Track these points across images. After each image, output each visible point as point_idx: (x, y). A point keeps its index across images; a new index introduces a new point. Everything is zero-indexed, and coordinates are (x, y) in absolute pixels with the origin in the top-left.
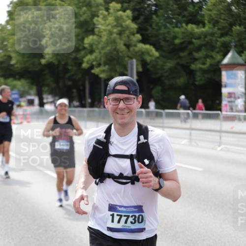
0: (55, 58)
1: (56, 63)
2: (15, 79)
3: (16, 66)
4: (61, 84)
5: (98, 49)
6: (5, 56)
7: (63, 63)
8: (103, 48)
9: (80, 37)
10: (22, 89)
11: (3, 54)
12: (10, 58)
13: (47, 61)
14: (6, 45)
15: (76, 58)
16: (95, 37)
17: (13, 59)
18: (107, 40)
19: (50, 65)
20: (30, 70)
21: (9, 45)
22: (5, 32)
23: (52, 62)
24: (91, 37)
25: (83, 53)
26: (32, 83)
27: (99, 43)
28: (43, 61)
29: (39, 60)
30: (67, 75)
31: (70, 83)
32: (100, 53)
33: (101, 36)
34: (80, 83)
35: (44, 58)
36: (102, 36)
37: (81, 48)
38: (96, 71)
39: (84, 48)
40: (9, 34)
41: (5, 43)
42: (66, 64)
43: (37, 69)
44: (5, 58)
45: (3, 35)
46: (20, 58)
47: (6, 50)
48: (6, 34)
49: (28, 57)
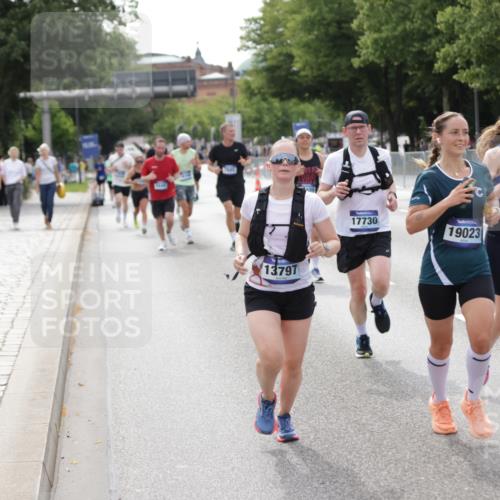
0: (378, 53)
1: (382, 63)
2: (303, 99)
3: (303, 73)
4: (393, 107)
5: (464, 32)
6: (280, 54)
7: (396, 64)
8: (473, 30)
9: (427, 12)
10: (317, 119)
11: (275, 52)
12: (290, 57)
13: (364, 62)
14: (281, 34)
15: (421, 53)
16: (458, 9)
17: (297, 59)
18: (480, 13)
19: (369, 69)
20: (332, 80)
21: (288, 33)
22: (278, 7)
23: (373, 63)
24: (449, 9)
25: (434, 42)
26: (336, 108)
27: (466, 21)
28: (356, 62)
29: (350, 60)
30: (405, 89)
31: (411, 104)
32: (469, 39)
33: (469, 8)
34: (433, 103)
35: (359, 56)
36: (472, 5)
37: (430, 32)
38: (461, 76)
39: (438, 32)
40: (287, 12)
41: (281, 30)
42: (402, 65)
43: (346, 79)
44: (282, 58)
45: (276, 13)
46: (309, 58)
47: (282, 43)
48: (281, 12)
49: (326, 56)
